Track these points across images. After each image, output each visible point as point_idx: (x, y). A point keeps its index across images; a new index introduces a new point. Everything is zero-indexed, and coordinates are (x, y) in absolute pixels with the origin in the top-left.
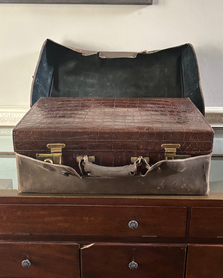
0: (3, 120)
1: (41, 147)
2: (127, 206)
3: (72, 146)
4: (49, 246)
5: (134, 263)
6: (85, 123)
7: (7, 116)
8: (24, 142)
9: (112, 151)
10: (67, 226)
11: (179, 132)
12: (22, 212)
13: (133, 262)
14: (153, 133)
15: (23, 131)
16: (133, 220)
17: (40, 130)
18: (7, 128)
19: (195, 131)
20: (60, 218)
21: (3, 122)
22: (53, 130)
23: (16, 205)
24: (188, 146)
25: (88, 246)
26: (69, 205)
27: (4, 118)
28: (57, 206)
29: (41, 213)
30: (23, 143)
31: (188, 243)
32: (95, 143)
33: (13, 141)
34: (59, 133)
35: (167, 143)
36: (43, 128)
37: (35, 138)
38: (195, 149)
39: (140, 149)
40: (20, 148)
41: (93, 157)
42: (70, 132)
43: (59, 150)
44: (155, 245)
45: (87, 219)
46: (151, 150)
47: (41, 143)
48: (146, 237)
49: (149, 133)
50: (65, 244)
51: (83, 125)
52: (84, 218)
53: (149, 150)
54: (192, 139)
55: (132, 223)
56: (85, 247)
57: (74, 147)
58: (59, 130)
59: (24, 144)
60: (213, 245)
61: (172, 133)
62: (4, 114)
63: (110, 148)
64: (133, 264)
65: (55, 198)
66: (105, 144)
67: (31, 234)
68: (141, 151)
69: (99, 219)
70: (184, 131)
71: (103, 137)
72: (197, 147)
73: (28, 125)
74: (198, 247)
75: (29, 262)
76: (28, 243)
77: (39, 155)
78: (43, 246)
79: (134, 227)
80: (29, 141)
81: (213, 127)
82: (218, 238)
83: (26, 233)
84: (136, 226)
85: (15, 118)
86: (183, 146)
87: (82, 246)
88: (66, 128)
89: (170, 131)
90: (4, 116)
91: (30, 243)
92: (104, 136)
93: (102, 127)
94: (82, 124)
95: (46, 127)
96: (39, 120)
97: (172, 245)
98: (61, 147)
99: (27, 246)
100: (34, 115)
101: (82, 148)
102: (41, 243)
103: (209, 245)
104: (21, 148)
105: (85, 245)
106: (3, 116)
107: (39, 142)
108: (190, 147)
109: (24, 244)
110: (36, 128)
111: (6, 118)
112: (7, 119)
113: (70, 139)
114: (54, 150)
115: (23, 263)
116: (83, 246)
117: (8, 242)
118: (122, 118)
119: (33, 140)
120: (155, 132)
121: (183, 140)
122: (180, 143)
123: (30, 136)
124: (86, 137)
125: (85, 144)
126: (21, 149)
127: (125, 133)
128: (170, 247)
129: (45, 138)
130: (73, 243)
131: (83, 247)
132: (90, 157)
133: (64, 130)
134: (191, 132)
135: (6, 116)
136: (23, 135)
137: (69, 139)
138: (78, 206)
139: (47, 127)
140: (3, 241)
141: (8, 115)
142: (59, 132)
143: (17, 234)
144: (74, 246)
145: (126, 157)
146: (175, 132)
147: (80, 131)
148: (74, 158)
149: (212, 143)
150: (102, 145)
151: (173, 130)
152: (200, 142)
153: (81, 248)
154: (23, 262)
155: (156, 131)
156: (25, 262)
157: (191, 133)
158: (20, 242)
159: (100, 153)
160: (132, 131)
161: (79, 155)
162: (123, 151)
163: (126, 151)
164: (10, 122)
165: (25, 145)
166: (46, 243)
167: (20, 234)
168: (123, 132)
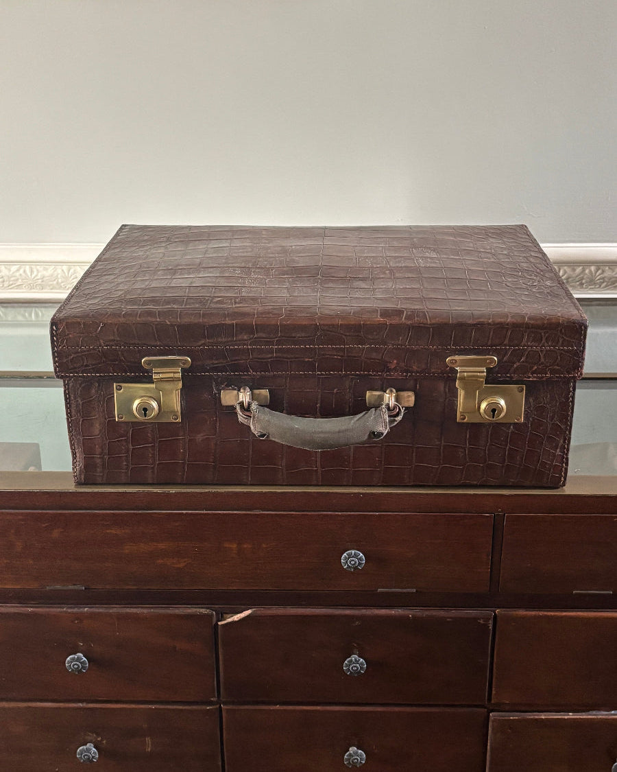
0: (11, 283)
1: (127, 366)
2: (337, 513)
3: (209, 362)
4: (136, 618)
5: (358, 658)
6: (243, 300)
7: (22, 271)
8: (81, 352)
9: (314, 376)
10: (181, 565)
11: (495, 324)
12: (62, 530)
13: (354, 657)
14: (425, 327)
15: (79, 323)
16: (353, 549)
17: (122, 320)
18: (21, 307)
19: (536, 320)
20: (162, 546)
21: (11, 289)
22: (158, 320)
23: (47, 513)
24: (519, 361)
25: (237, 617)
26: (184, 512)
27: (12, 279)
28: (156, 513)
29: (113, 532)
30: (80, 354)
31: (499, 608)
32: (270, 356)
33: (53, 349)
34: (174, 328)
35: (461, 352)
36: (130, 315)
37: (111, 341)
38: (536, 367)
39: (389, 370)
40: (72, 369)
41: (265, 392)
42: (204, 326)
43: (174, 373)
44: (410, 613)
45: (235, 546)
46: (420, 373)
47: (125, 354)
48: (387, 593)
49: (413, 327)
50: (177, 611)
51: (237, 305)
52: (227, 545)
53: (414, 372)
54: (527, 342)
55: (350, 556)
56: (230, 620)
57: (213, 364)
58: (172, 320)
59: (80, 358)
60: (564, 614)
61: (474, 325)
62: (14, 268)
63: (311, 366)
64: (355, 663)
65: (149, 494)
66: (297, 356)
67: (87, 587)
68: (395, 375)
69: (264, 546)
70: (509, 320)
71: (292, 337)
72: (542, 363)
73: (93, 308)
74: (524, 618)
75: (84, 659)
76: (81, 610)
77: (121, 386)
78: (121, 618)
79: (356, 568)
80: (94, 349)
81: (579, 300)
82: (576, 594)
83: (74, 585)
84: (360, 564)
85: (44, 277)
86: (506, 362)
87: (222, 616)
88: (192, 314)
89: (469, 322)
90: (13, 273)
91: (86, 609)
92: (293, 335)
93: (290, 311)
94: (236, 303)
95: (139, 312)
96: (120, 293)
97: (454, 613)
98: (180, 366)
99: (80, 617)
100: (107, 277)
101: (235, 367)
102: (115, 610)
103: (552, 614)
104: (75, 368)
105: (229, 616)
106: (11, 273)
107: (120, 353)
108: (523, 362)
109: (69, 613)
110: (114, 315)
111: (17, 280)
112: (22, 280)
113: (204, 344)
114: (162, 373)
115: (69, 662)
116: (225, 615)
117: (30, 610)
118: (343, 284)
119: (106, 346)
120: (430, 324)
121: (505, 345)
122: (496, 353)
123: (96, 336)
124: (245, 337)
125: (244, 358)
126: (74, 370)
127: (348, 327)
128: (448, 618)
129: (137, 342)
130: (198, 610)
131: (225, 620)
132: (257, 391)
133: (186, 320)
134: (527, 324)
135: (17, 274)
136: (79, 333)
137: (200, 343)
138: (208, 514)
139: (141, 311)
140: (17, 607)
141: (25, 271)
142: (172, 325)
143: (52, 588)
144: (202, 616)
145: (351, 391)
146: (482, 324)
147: (230, 322)
148: (215, 394)
149: (583, 351)
150: (289, 358)
151: (478, 318)
152: (550, 350)
153: (220, 623)
154: (68, 659)
155: (433, 321)
156: (73, 659)
157: (528, 326)
158: (61, 607)
159: (284, 380)
160: (369, 323)
161: (228, 386)
162: (346, 375)
163: (352, 375)
164: (31, 289)
165: (83, 359)
166: (128, 610)
167: (58, 587)
168: (346, 325)
